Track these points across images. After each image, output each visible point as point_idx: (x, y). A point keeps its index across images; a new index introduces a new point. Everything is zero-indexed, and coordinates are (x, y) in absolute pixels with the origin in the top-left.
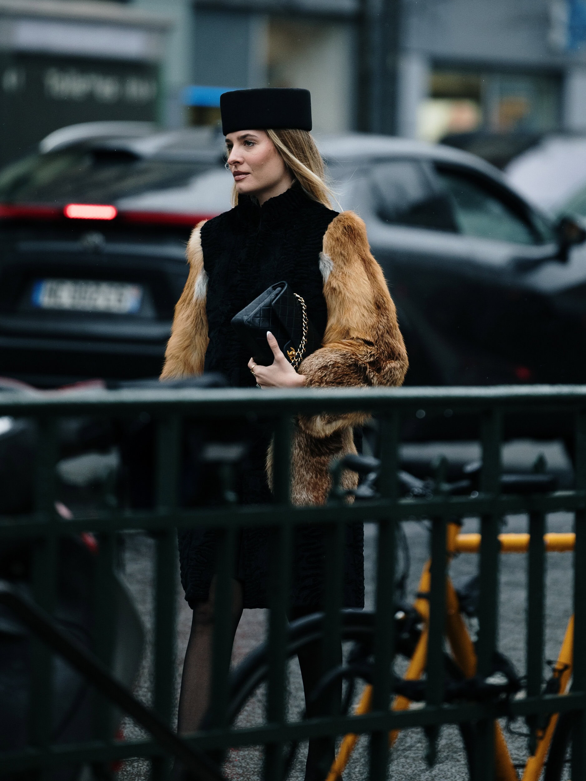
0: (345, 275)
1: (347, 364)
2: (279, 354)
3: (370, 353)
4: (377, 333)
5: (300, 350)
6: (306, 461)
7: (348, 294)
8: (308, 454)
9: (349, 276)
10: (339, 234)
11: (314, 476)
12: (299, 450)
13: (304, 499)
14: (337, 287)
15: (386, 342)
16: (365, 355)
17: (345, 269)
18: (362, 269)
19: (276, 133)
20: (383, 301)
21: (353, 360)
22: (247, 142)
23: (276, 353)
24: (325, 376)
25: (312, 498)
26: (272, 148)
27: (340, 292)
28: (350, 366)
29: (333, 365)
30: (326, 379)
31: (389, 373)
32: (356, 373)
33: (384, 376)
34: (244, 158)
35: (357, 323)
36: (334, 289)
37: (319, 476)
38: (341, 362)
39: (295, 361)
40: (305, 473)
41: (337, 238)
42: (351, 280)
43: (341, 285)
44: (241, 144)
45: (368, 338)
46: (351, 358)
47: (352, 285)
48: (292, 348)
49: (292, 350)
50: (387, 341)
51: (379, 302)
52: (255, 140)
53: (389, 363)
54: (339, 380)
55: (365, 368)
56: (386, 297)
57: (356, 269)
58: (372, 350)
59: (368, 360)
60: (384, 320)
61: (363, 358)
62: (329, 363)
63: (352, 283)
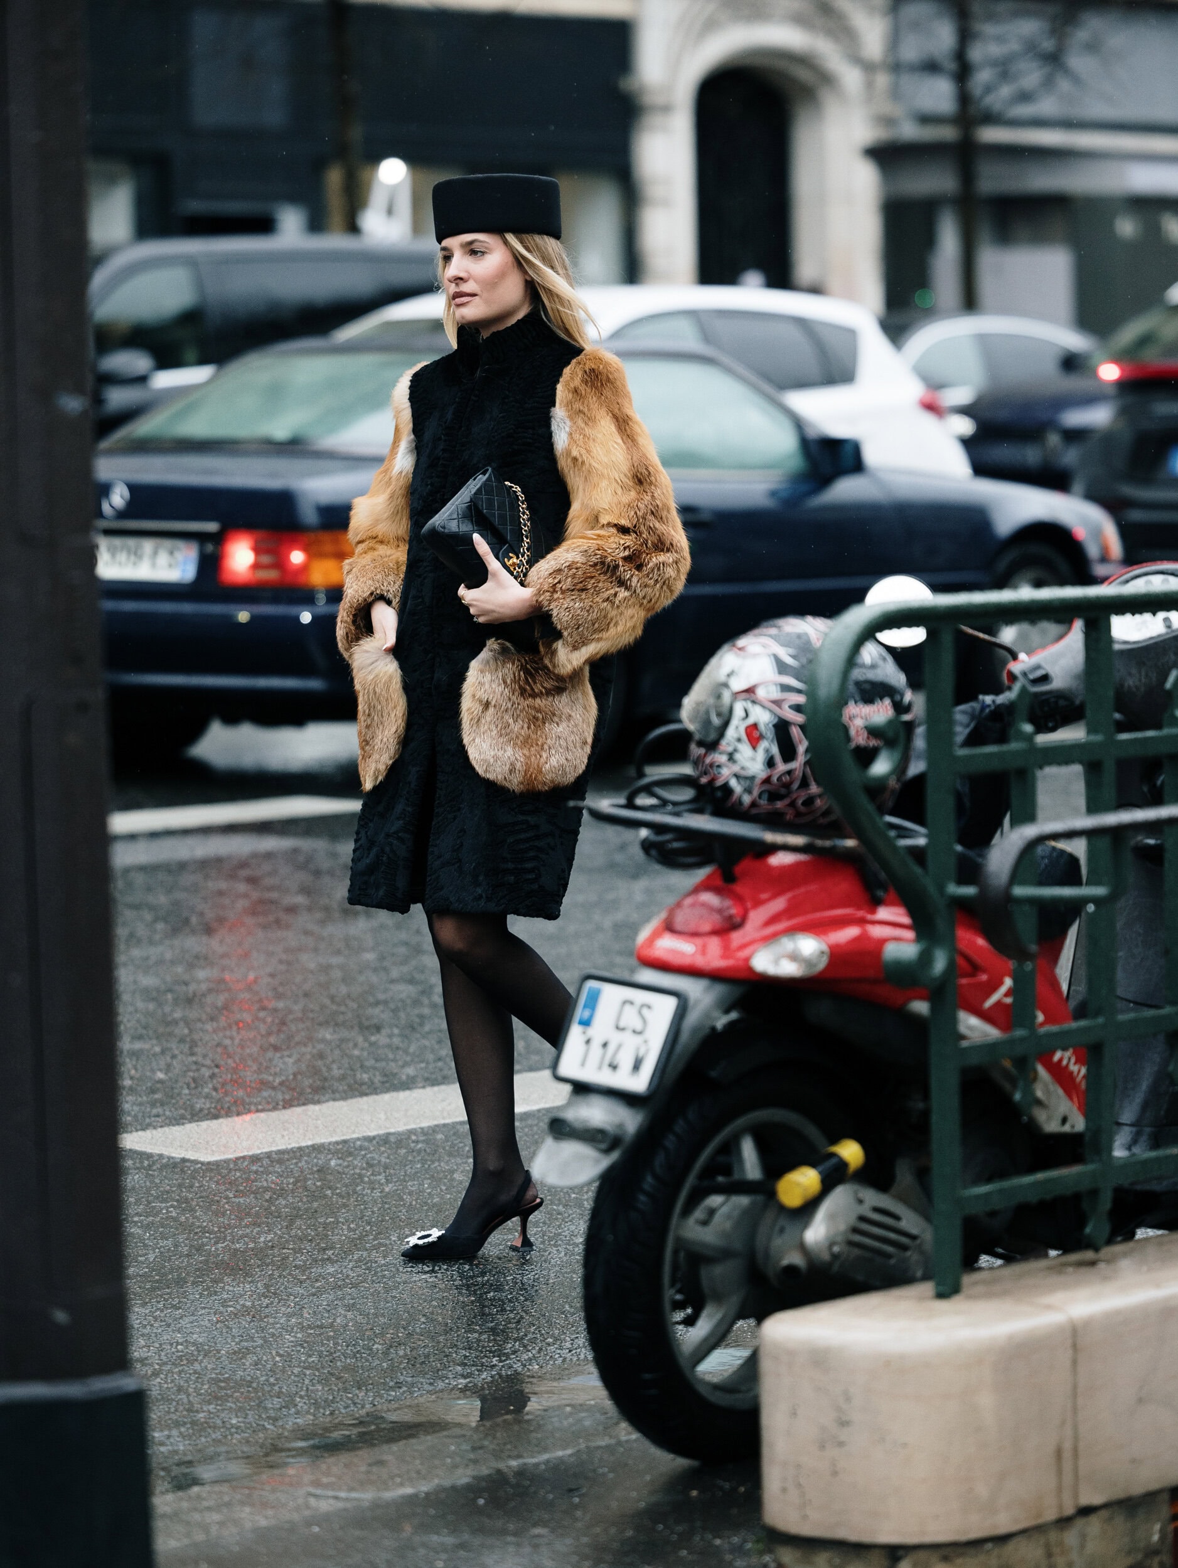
0: (588, 439)
1: (591, 563)
2: (493, 564)
3: (623, 544)
4: (636, 513)
5: (523, 556)
6: (514, 703)
7: (594, 464)
8: (516, 694)
9: (594, 440)
10: (577, 382)
11: (526, 726)
12: (503, 687)
13: (509, 758)
14: (578, 456)
15: (650, 527)
16: (617, 549)
17: (587, 431)
18: (613, 428)
19: (517, 238)
20: (647, 473)
21: (598, 556)
22: (473, 251)
23: (489, 563)
24: (559, 582)
25: (520, 757)
26: (510, 259)
27: (583, 463)
28: (595, 565)
29: (569, 566)
30: (561, 586)
31: (656, 570)
32: (605, 573)
33: (648, 575)
34: (469, 273)
35: (610, 503)
36: (575, 459)
37: (532, 726)
38: (581, 561)
39: (518, 572)
40: (511, 721)
41: (575, 388)
42: (597, 445)
43: (583, 452)
44: (465, 253)
45: (624, 522)
46: (596, 555)
47: (598, 451)
48: (511, 555)
49: (512, 557)
50: (652, 526)
51: (641, 474)
52: (486, 248)
53: (656, 556)
54: (581, 585)
55: (617, 567)
56: (652, 466)
57: (603, 429)
58: (629, 540)
59: (622, 555)
60: (647, 497)
61: (614, 552)
62: (564, 565)
63: (598, 449)
